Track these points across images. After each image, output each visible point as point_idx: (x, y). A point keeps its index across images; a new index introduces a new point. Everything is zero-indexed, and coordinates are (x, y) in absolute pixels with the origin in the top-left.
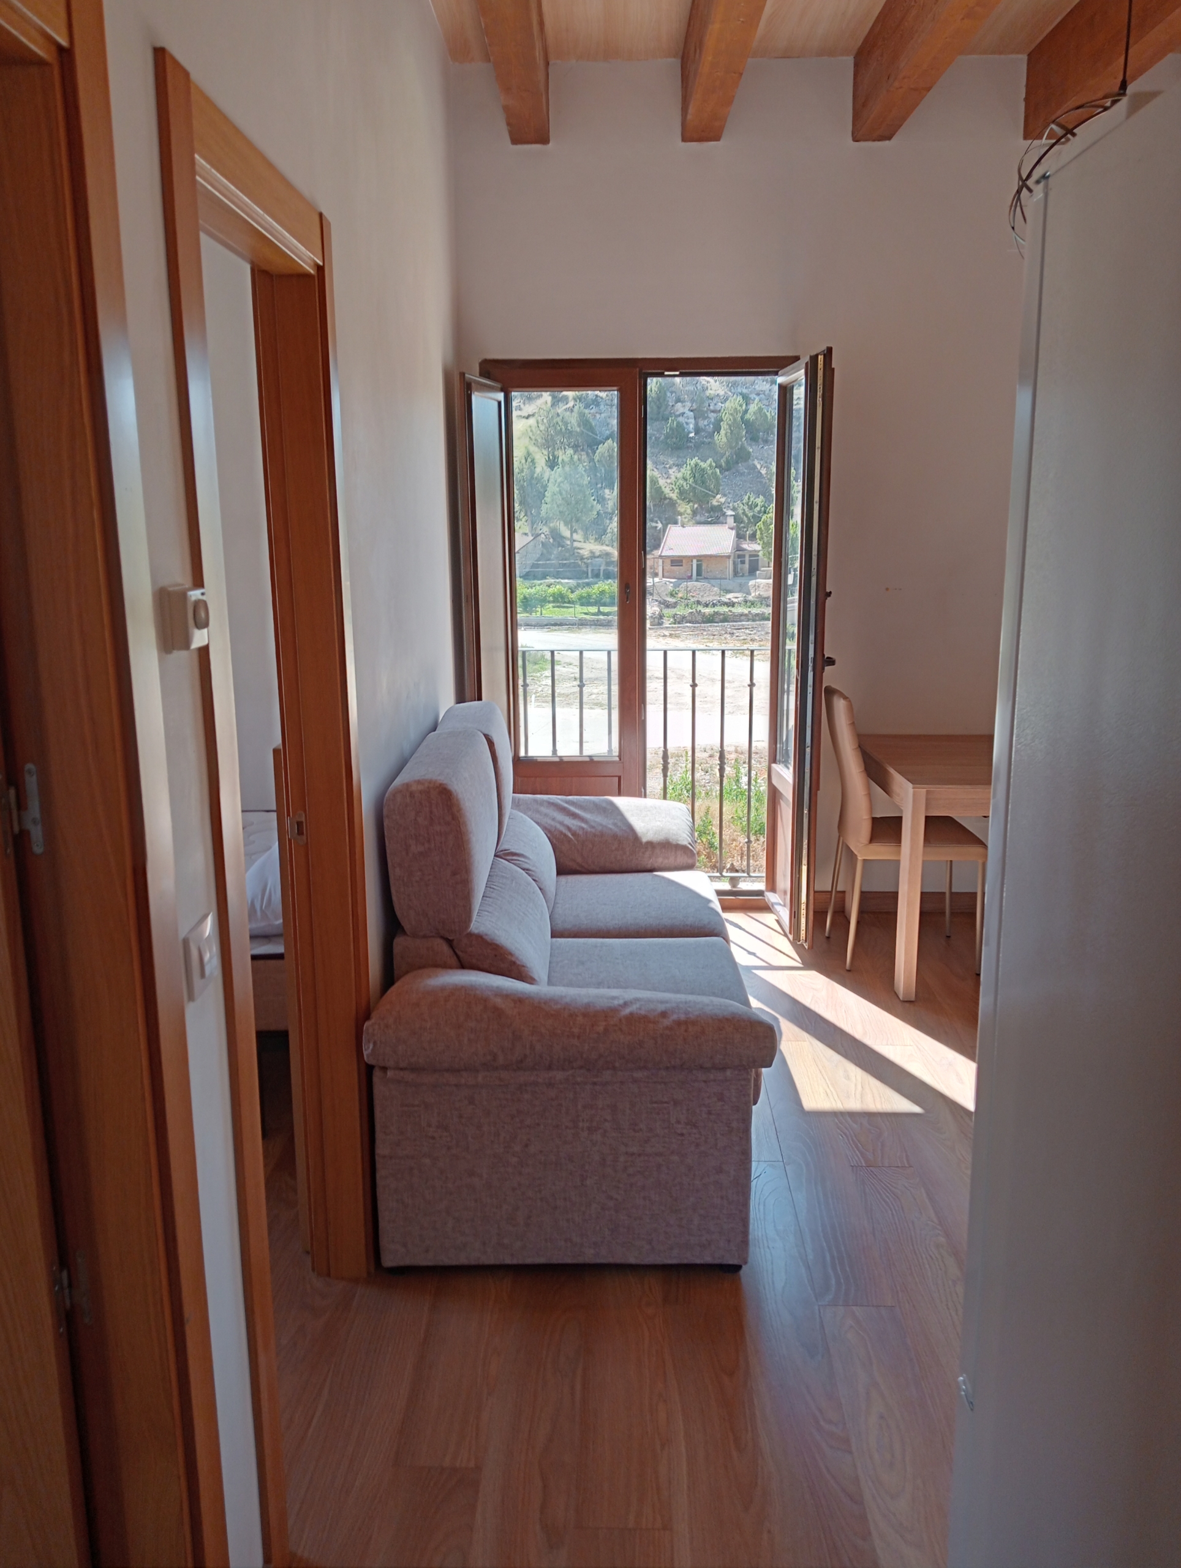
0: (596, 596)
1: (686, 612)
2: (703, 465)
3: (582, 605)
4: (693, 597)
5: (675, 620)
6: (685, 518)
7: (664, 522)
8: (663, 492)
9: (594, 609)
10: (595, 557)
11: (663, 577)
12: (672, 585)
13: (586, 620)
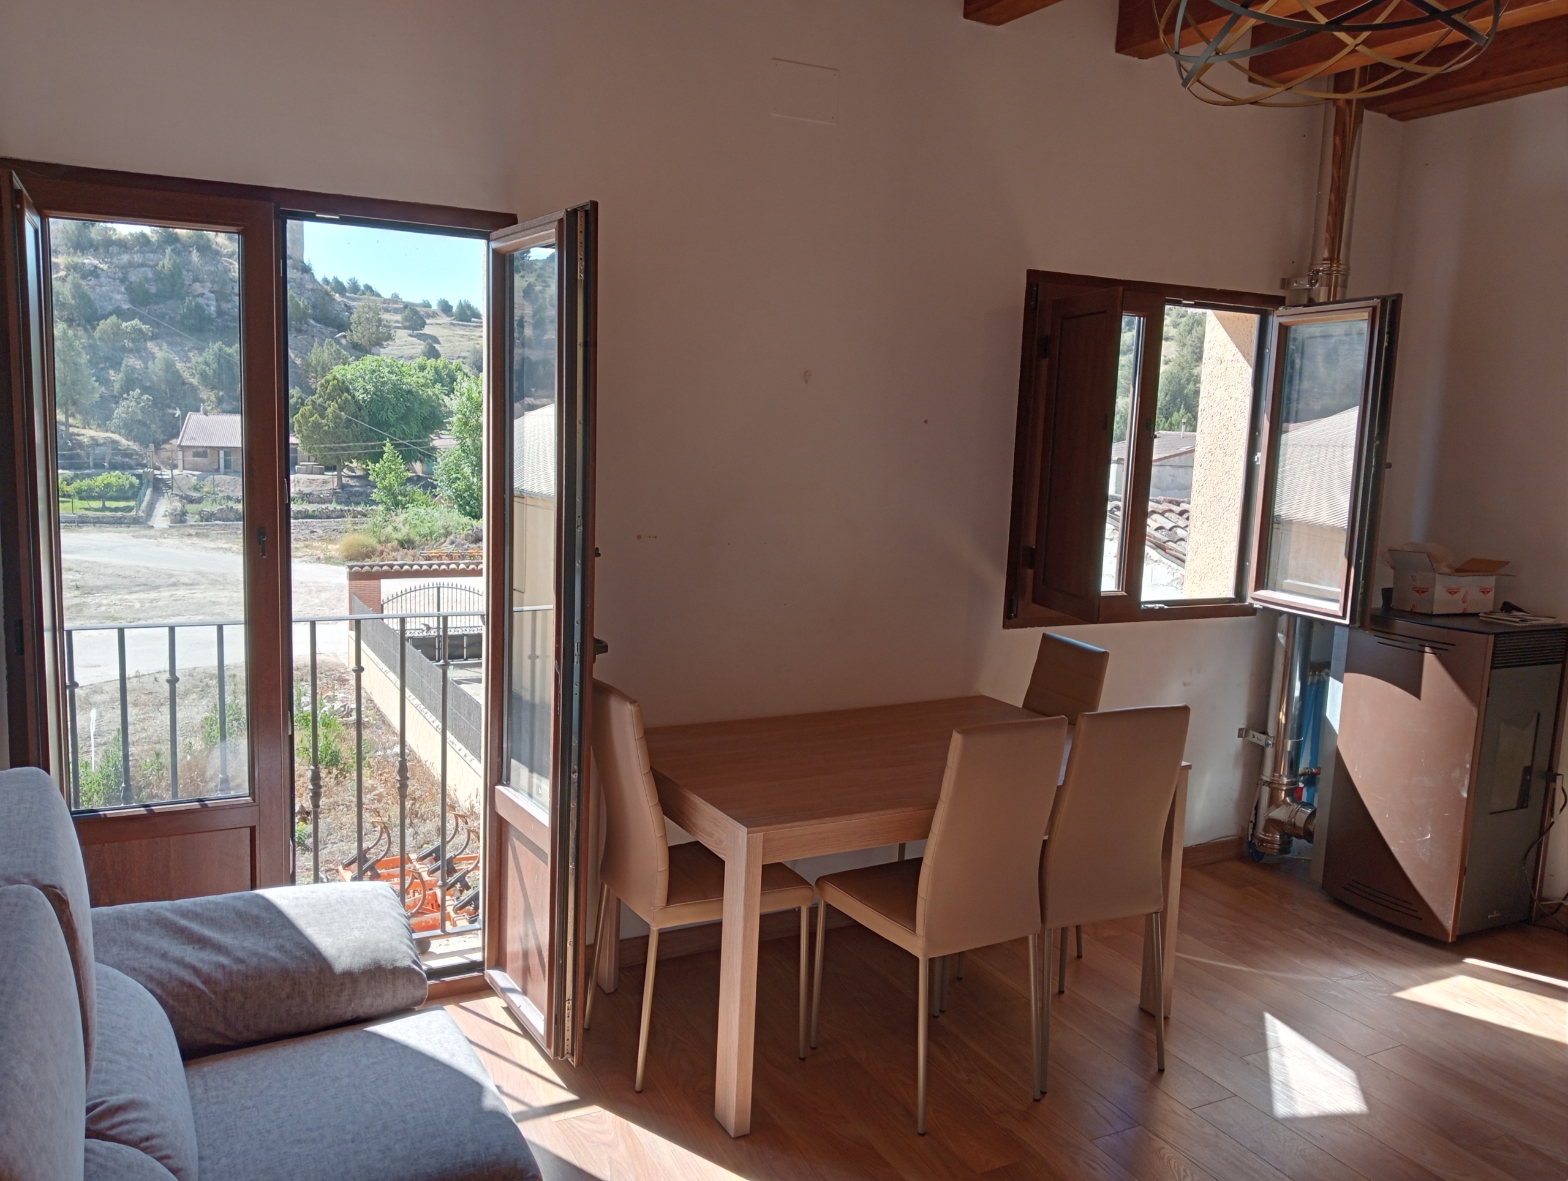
0: (101, 489)
1: (215, 508)
2: (228, 350)
3: (81, 499)
4: (221, 491)
5: (202, 517)
6: (209, 405)
7: (183, 409)
8: (181, 376)
9: (98, 504)
10: (98, 445)
11: (184, 469)
12: (195, 478)
13: (87, 517)
